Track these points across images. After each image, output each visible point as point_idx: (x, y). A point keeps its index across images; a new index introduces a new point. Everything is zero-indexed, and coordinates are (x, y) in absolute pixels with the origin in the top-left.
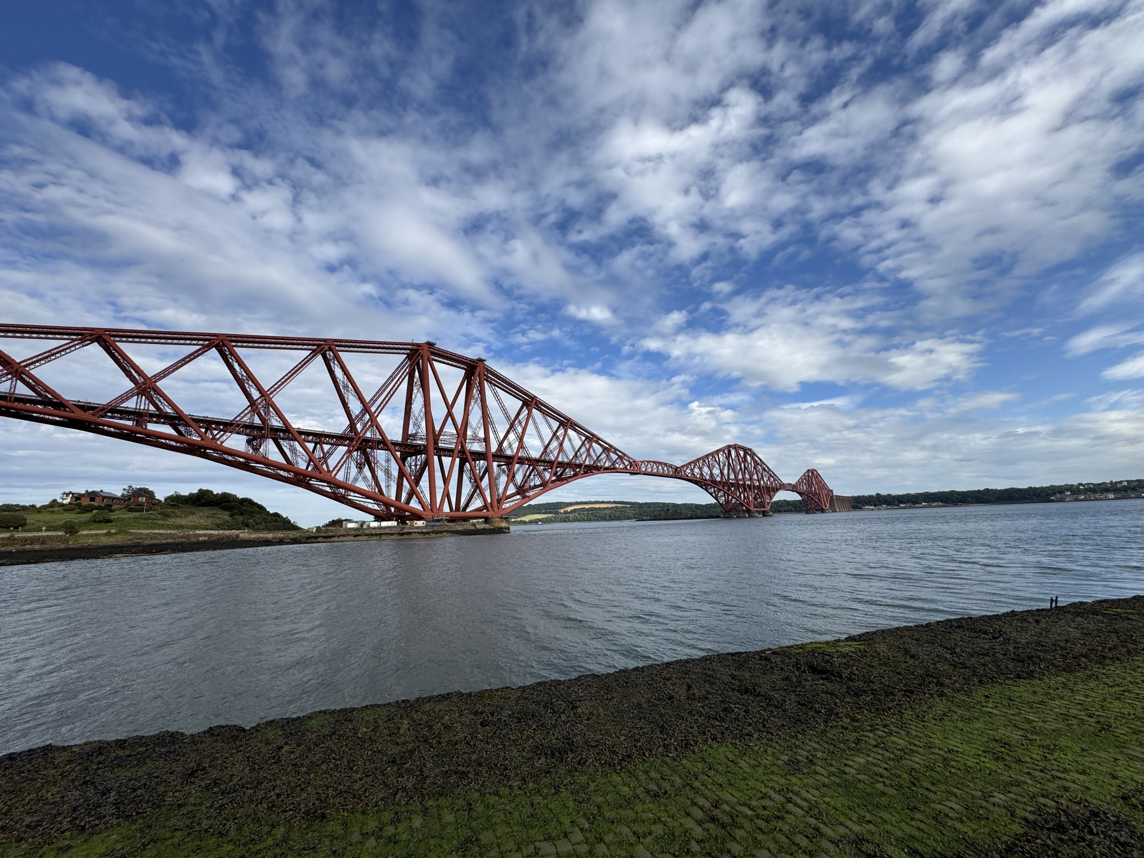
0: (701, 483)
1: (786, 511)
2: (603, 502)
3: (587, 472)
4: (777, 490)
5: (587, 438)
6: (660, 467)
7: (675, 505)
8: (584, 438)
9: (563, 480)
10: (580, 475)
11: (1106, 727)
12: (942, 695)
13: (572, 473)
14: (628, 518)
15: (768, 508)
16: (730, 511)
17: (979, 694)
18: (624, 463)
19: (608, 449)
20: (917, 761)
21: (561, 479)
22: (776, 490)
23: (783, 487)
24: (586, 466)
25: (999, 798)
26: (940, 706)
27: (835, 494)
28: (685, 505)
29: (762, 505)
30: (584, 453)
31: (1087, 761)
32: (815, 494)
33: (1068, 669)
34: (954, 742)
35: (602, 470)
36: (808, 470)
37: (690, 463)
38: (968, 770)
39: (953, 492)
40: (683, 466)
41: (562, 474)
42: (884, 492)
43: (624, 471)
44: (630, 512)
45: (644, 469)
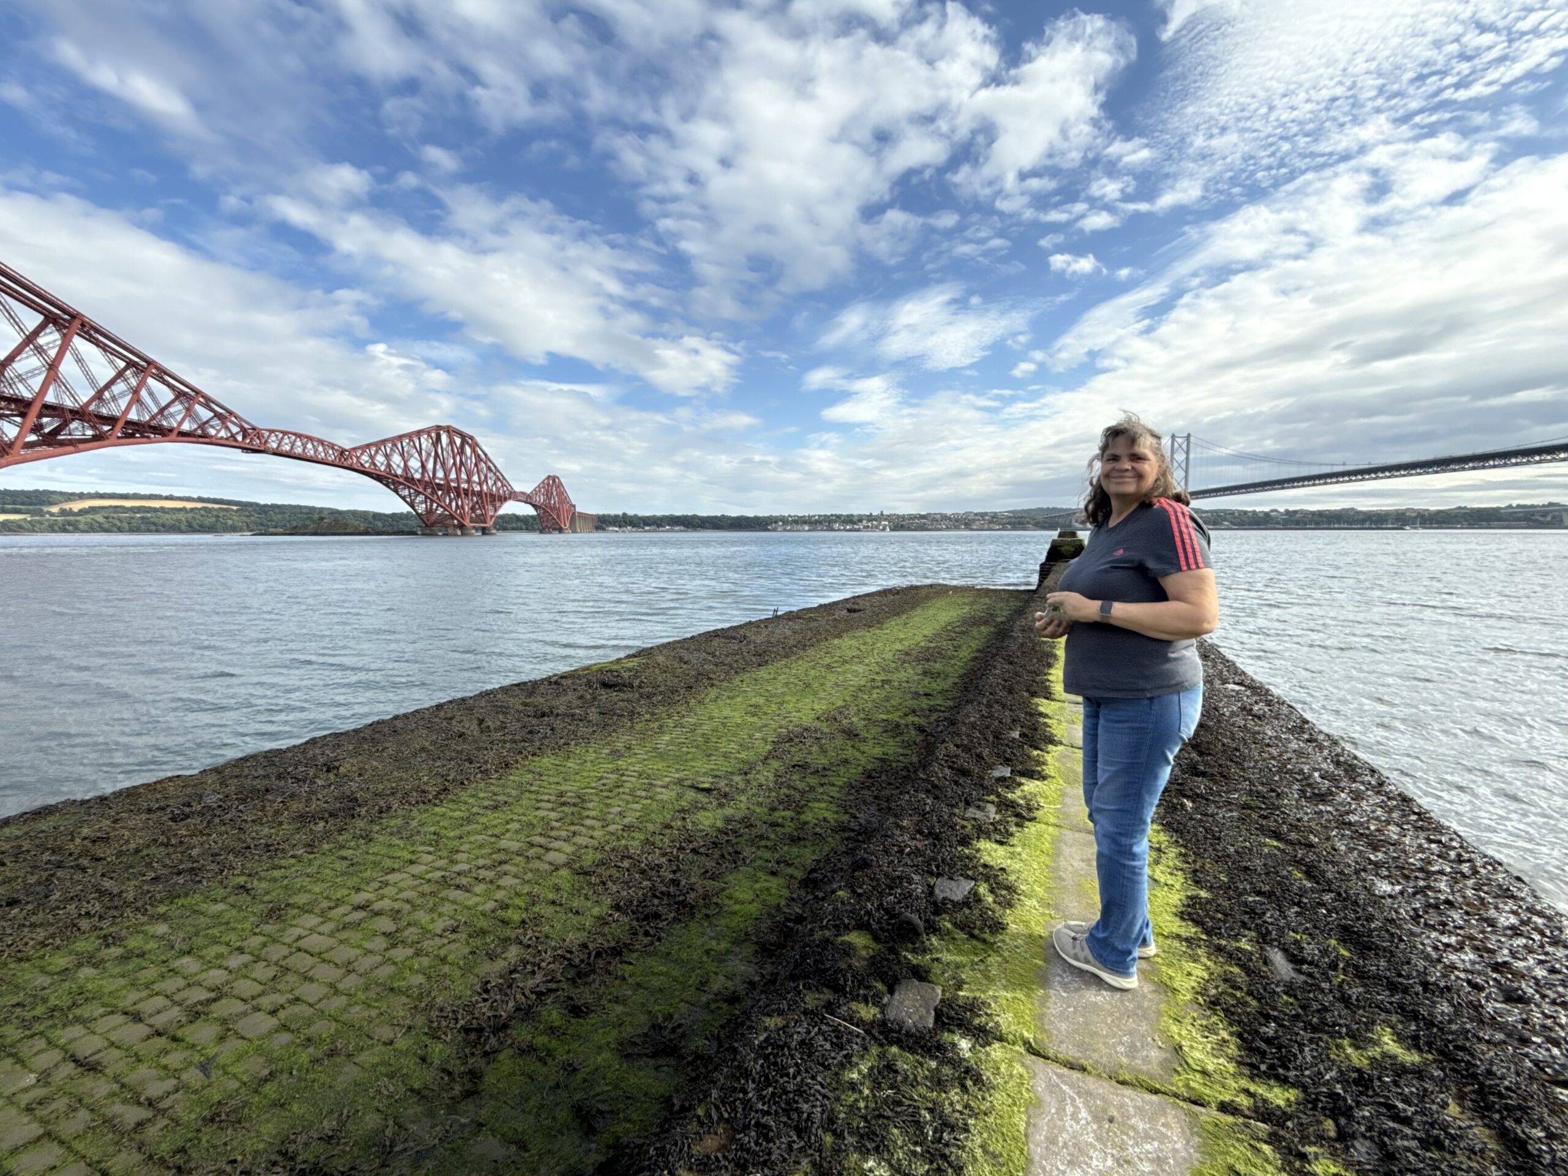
0: (385, 479)
1: (514, 529)
2: (170, 498)
3: (132, 436)
4: (506, 499)
5: (130, 364)
6: (309, 446)
7: (334, 512)
8: (122, 364)
9: (62, 443)
10: (113, 440)
11: (808, 685)
12: (712, 685)
13: (90, 433)
14: (234, 529)
15: (490, 524)
16: (433, 524)
17: (737, 681)
18: (227, 428)
19: (188, 396)
20: (706, 728)
21: (53, 442)
22: (503, 499)
23: (513, 495)
24: (129, 423)
25: (758, 735)
26: (713, 693)
27: (578, 509)
28: (354, 513)
29: (482, 519)
30: (122, 394)
31: (799, 705)
32: (553, 508)
33: (786, 656)
34: (727, 712)
35: (174, 435)
36: (549, 477)
37: (368, 446)
38: (738, 725)
39: (694, 517)
40: (355, 449)
41: (56, 431)
42: (631, 512)
43: (230, 443)
44: (237, 520)
45: (275, 445)
